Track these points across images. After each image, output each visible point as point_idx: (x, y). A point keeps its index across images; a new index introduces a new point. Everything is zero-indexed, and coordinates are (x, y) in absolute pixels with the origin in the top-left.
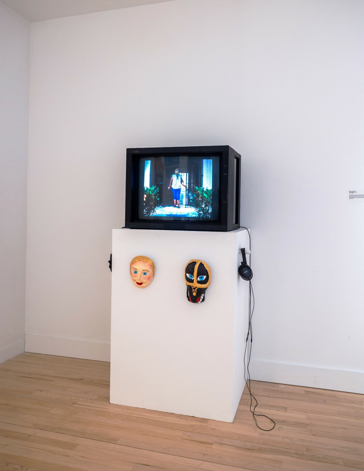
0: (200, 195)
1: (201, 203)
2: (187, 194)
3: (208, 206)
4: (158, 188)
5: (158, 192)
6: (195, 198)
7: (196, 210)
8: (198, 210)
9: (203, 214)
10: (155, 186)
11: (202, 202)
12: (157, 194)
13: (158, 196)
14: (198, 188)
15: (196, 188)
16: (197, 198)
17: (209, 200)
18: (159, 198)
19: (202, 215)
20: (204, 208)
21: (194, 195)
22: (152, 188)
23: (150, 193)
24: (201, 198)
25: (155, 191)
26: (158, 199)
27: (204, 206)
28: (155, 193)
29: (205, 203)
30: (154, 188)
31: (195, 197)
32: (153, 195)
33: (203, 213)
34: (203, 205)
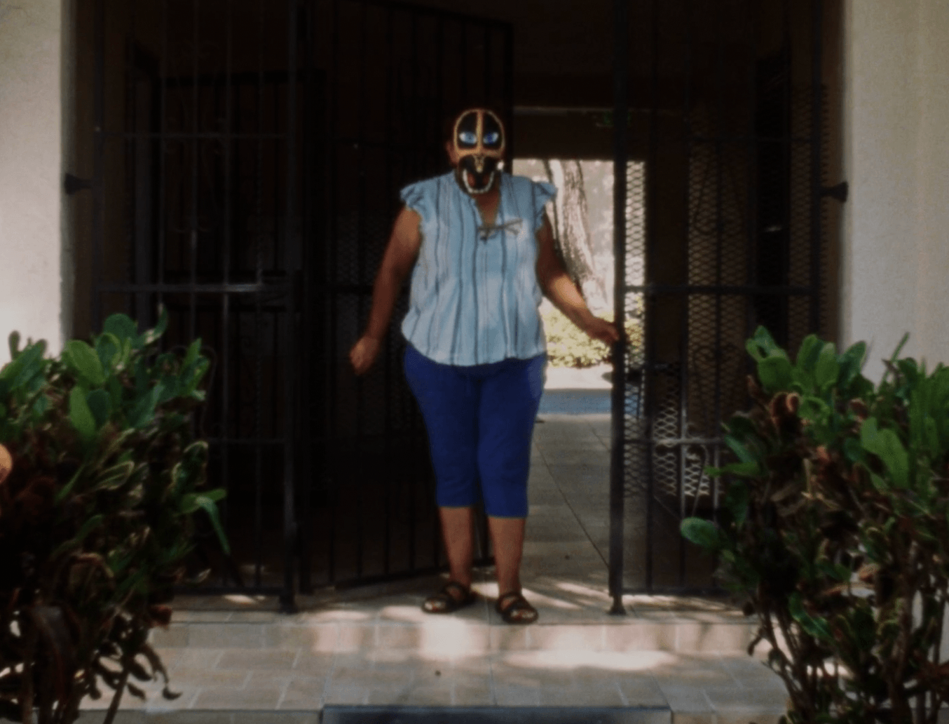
0: (816, 444)
1: (824, 543)
2: (630, 434)
3: (916, 581)
4: (196, 345)
5: (197, 407)
6: (750, 484)
7: (765, 646)
8: (788, 638)
9: (852, 684)
10: (152, 322)
11: (841, 529)
12: (182, 428)
13: (202, 454)
14: (776, 353)
15: (751, 346)
16: (778, 484)
17: (932, 502)
18: (221, 493)
19: (840, 697)
20: (876, 612)
21: (735, 445)
22: (107, 350)
23: (79, 414)
24: (832, 476)
25: (158, 390)
26: (204, 501)
27: (868, 580)
28: (149, 418)
29: (878, 548)
30: (128, 350)
31: (748, 465)
32: (125, 446)
33: (862, 681)
34: (855, 577)
